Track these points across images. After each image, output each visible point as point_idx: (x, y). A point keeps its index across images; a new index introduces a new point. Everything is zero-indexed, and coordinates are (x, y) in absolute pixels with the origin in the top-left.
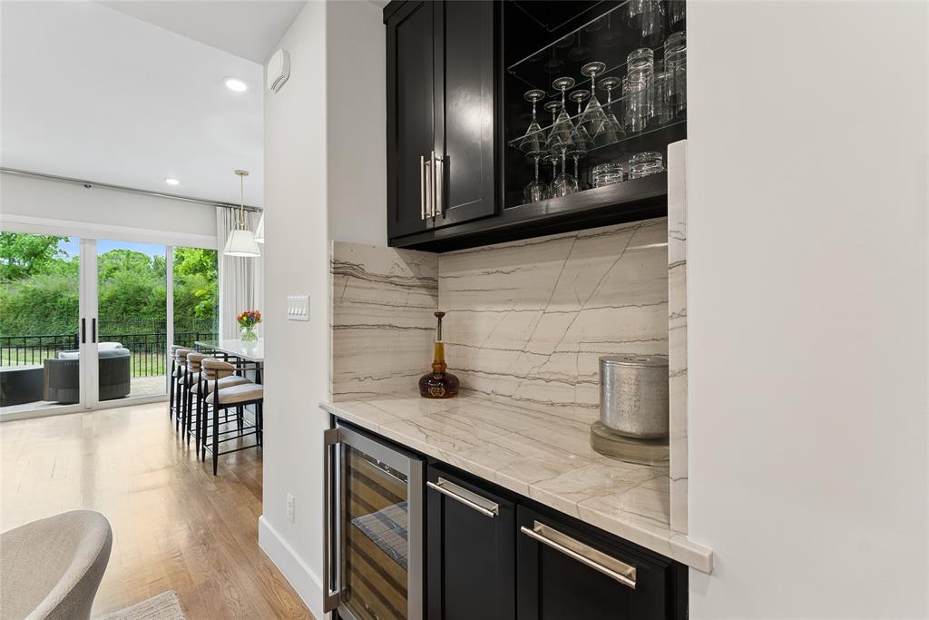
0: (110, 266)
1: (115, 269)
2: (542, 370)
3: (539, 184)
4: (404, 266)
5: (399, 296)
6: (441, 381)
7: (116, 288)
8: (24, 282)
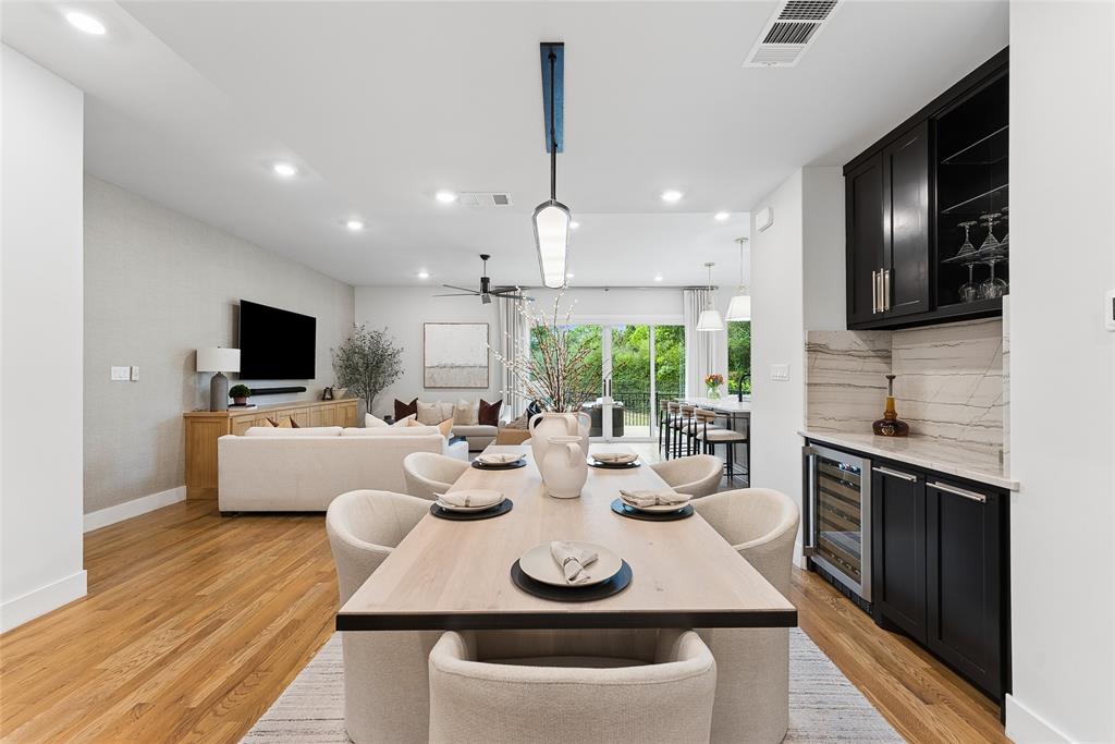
2: (984, 418)
3: (972, 286)
4: (860, 342)
5: (856, 364)
6: (892, 424)
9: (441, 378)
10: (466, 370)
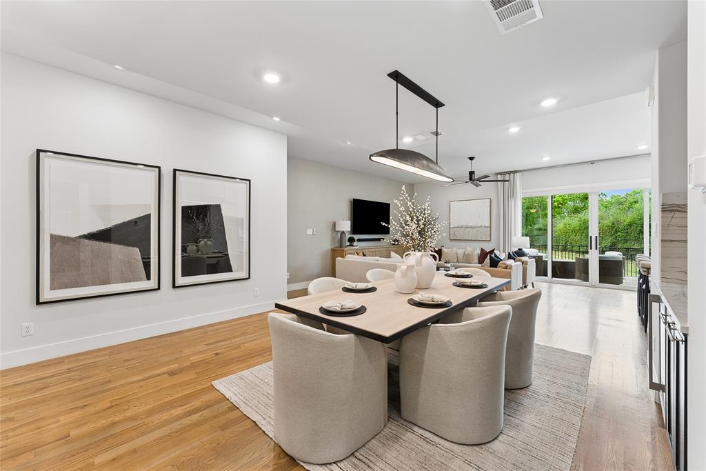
0: (631, 200)
1: (635, 202)
7: (635, 216)
8: (579, 215)
9: (460, 234)
10: (475, 229)
